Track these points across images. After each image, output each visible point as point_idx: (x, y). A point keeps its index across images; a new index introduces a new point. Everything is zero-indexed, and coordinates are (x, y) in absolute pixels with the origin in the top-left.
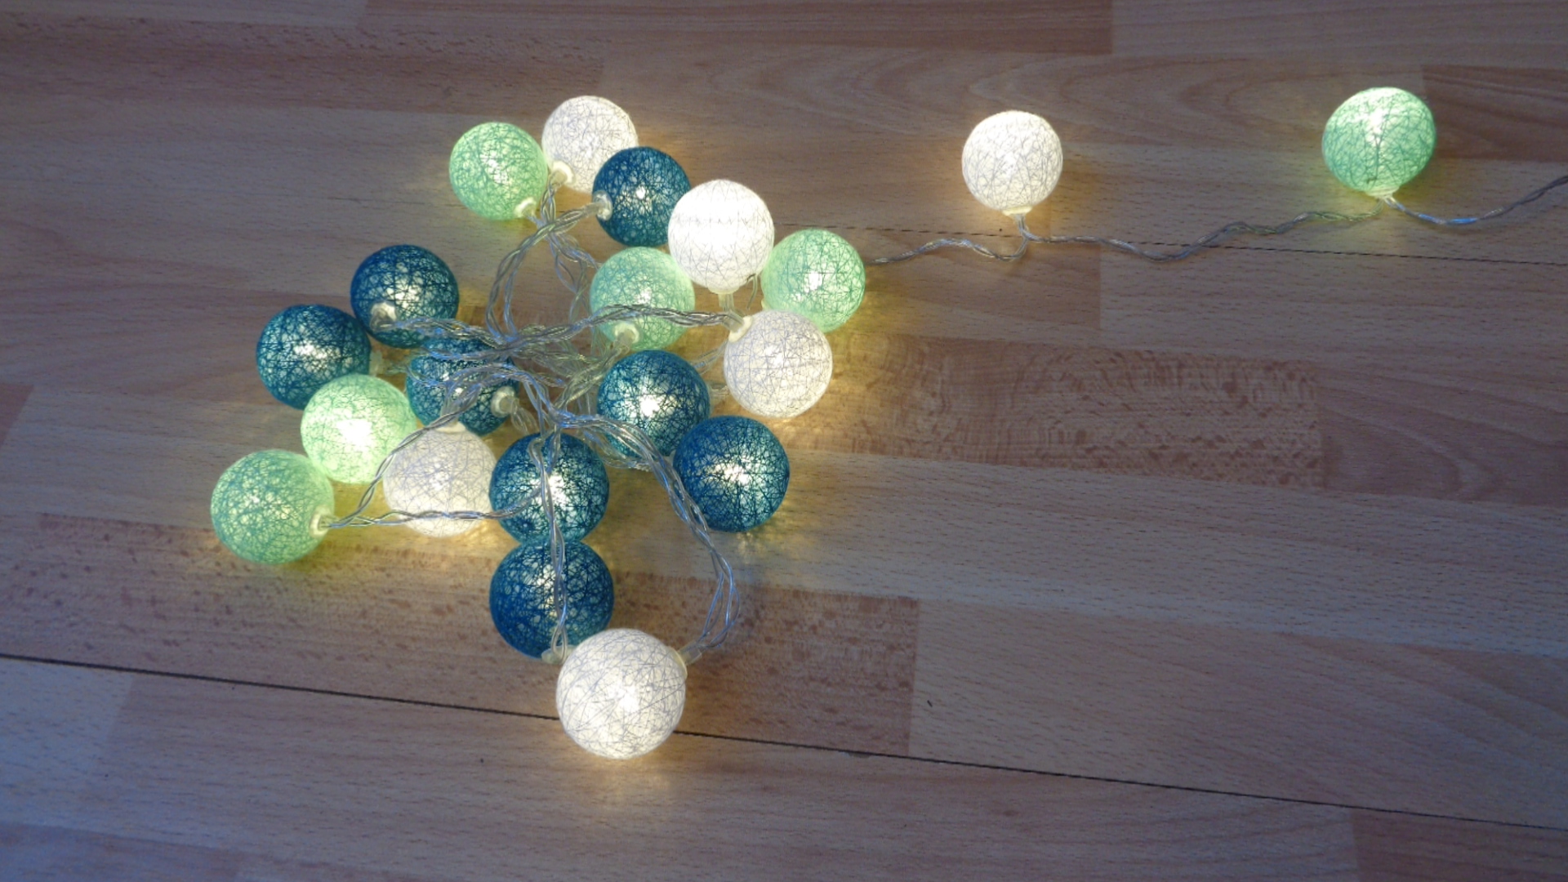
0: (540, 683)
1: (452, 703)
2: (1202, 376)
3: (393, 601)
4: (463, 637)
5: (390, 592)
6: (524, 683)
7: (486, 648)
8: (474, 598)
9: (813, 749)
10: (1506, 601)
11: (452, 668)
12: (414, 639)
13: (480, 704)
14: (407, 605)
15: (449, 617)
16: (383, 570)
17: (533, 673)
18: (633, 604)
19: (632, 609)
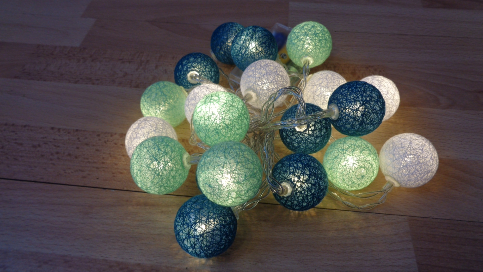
0: (72, 172)
1: (33, 180)
2: (343, 70)
3: (15, 143)
4: (42, 156)
5: (16, 139)
6: (65, 172)
7: (51, 160)
8: (50, 142)
9: (184, 197)
10: (462, 142)
11: (35, 167)
12: (21, 157)
13: (44, 181)
14: (21, 144)
15: (39, 149)
16: (14, 132)
17: (70, 169)
18: (116, 144)
19: (116, 146)
